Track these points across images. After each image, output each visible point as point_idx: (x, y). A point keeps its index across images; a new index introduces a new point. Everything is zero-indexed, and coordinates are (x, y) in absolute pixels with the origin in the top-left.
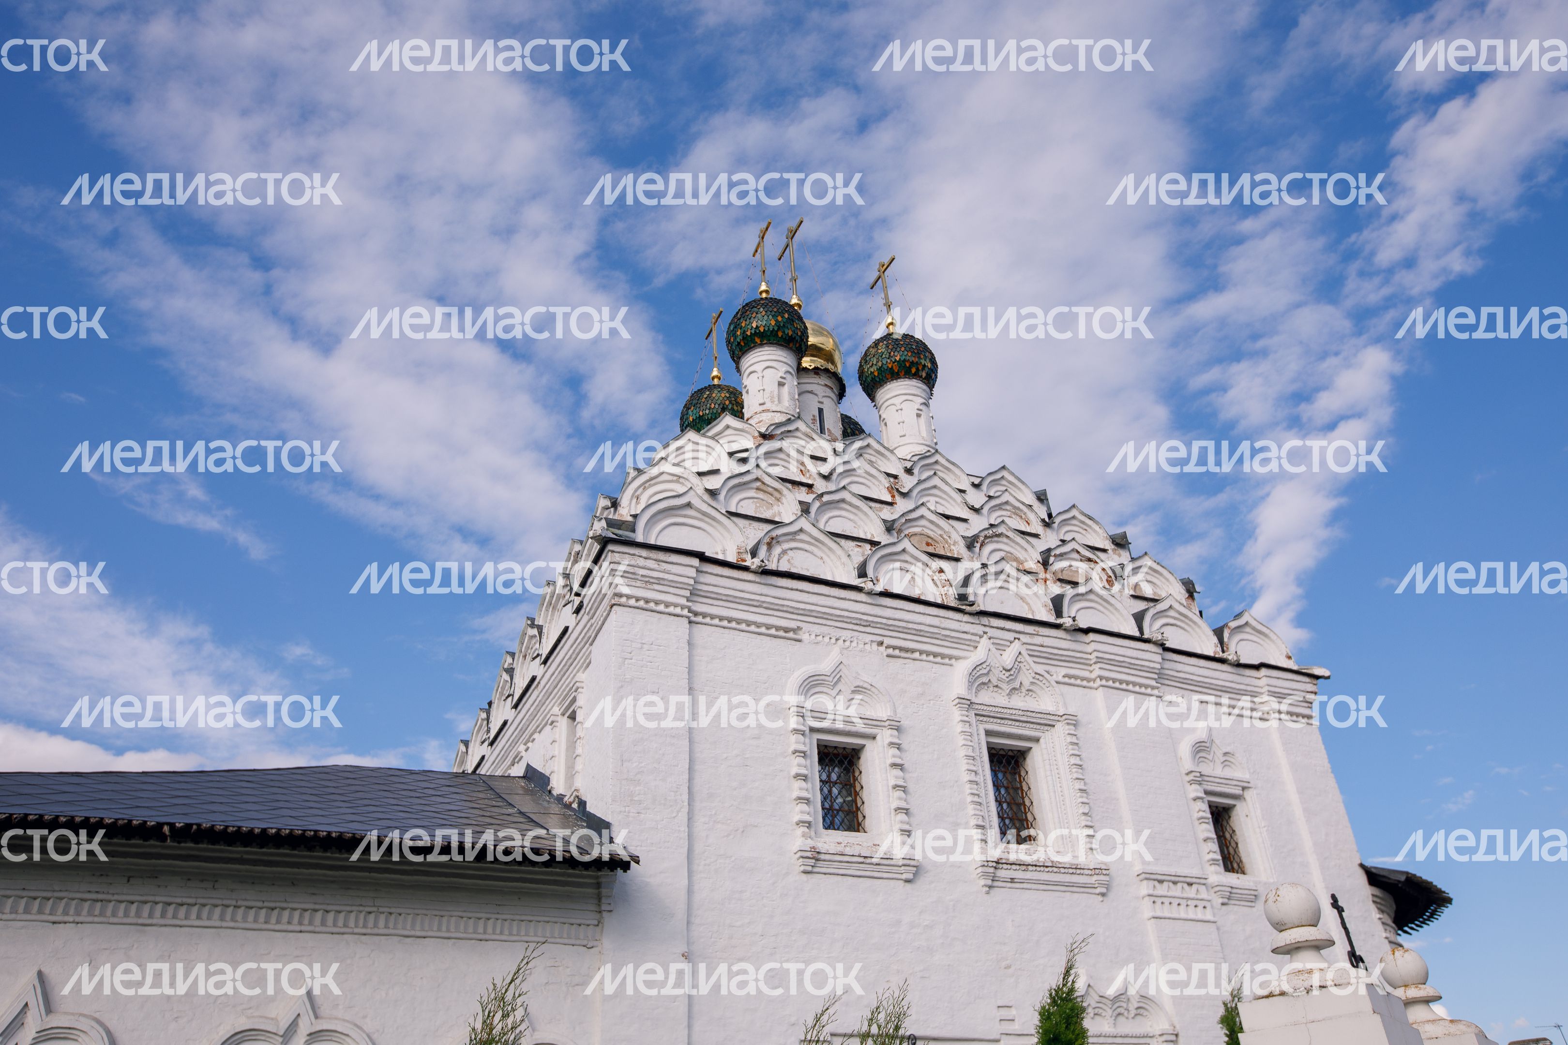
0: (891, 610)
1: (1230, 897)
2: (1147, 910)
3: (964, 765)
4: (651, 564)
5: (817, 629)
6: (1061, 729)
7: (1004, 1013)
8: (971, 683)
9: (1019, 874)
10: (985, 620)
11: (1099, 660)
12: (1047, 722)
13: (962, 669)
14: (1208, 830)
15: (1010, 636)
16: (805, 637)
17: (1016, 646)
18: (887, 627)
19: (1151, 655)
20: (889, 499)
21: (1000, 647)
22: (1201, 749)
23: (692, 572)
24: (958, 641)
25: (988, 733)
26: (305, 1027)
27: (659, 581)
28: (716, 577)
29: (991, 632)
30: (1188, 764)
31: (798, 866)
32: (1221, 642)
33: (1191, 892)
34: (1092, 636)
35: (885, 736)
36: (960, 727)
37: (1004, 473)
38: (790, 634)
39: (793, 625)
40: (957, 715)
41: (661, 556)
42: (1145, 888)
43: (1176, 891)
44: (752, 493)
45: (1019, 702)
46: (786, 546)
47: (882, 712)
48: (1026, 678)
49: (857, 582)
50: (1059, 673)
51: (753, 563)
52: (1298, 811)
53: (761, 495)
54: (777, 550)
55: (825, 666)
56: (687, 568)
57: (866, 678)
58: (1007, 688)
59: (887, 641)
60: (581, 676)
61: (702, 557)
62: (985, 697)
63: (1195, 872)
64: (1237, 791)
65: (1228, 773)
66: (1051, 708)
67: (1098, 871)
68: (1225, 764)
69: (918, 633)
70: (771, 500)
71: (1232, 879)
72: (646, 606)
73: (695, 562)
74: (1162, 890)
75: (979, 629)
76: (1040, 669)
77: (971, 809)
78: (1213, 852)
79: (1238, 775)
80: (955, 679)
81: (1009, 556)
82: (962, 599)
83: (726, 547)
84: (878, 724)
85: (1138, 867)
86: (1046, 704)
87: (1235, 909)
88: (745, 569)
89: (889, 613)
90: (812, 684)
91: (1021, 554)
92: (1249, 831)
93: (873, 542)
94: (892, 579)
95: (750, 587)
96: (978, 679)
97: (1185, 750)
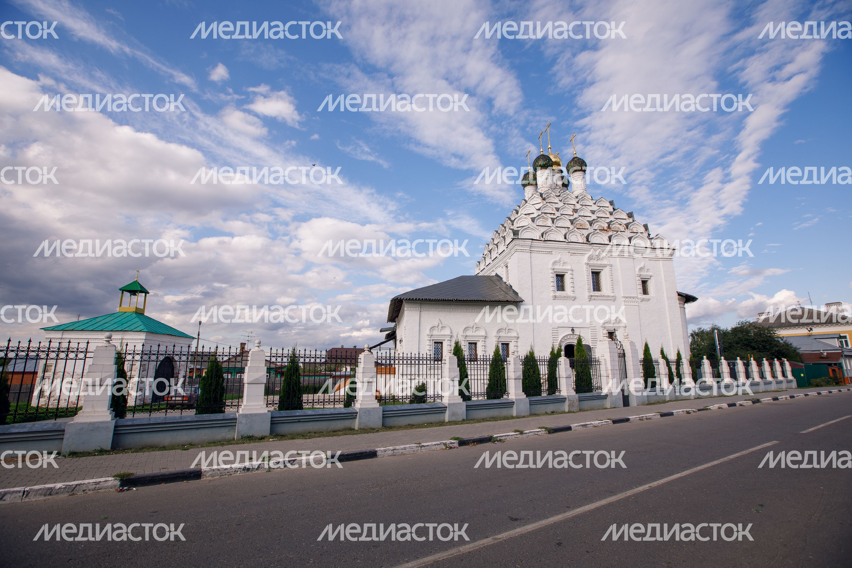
0: (572, 245)
1: (643, 300)
2: (623, 304)
3: (586, 277)
4: (522, 242)
5: (556, 251)
6: (608, 268)
7: (591, 323)
8: (588, 259)
9: (596, 298)
10: (592, 245)
12: (605, 266)
13: (587, 256)
14: (641, 287)
15: (598, 248)
16: (553, 253)
17: (599, 250)
18: (569, 249)
20: (571, 214)
21: (595, 250)
22: (641, 269)
23: (530, 243)
24: (586, 250)
25: (592, 269)
26: (475, 327)
27: (524, 245)
28: (535, 243)
29: (594, 247)
30: (637, 273)
31: (552, 298)
32: (651, 243)
33: (634, 300)
35: (570, 272)
36: (585, 269)
37: (602, 199)
38: (550, 253)
39: (551, 251)
40: (585, 266)
41: (524, 240)
42: (623, 299)
43: (630, 300)
44: (541, 219)
45: (599, 262)
46: (549, 233)
47: (568, 267)
48: (601, 257)
49: (564, 240)
52: (663, 281)
53: (543, 220)
54: (547, 234)
55: (557, 259)
56: (529, 242)
57: (566, 260)
58: (596, 259)
59: (571, 252)
60: (508, 260)
61: (532, 239)
62: (592, 262)
63: (636, 296)
64: (649, 277)
65: (648, 274)
66: (606, 263)
67: (613, 297)
68: (647, 271)
69: (577, 249)
70: (545, 220)
71: (645, 296)
72: (522, 251)
73: (531, 241)
74: (627, 300)
75: (591, 247)
76: (604, 254)
77: (587, 286)
78: (641, 291)
79: (650, 273)
80: (585, 259)
81: (600, 226)
82: (588, 240)
83: (537, 235)
84: (568, 270)
85: (622, 295)
86: (605, 262)
87: (644, 303)
88: (541, 240)
89: (571, 246)
90: (555, 263)
91: (603, 225)
92: (651, 286)
93: (568, 228)
94: (572, 238)
95: (542, 244)
96: (590, 258)
97: (637, 269)
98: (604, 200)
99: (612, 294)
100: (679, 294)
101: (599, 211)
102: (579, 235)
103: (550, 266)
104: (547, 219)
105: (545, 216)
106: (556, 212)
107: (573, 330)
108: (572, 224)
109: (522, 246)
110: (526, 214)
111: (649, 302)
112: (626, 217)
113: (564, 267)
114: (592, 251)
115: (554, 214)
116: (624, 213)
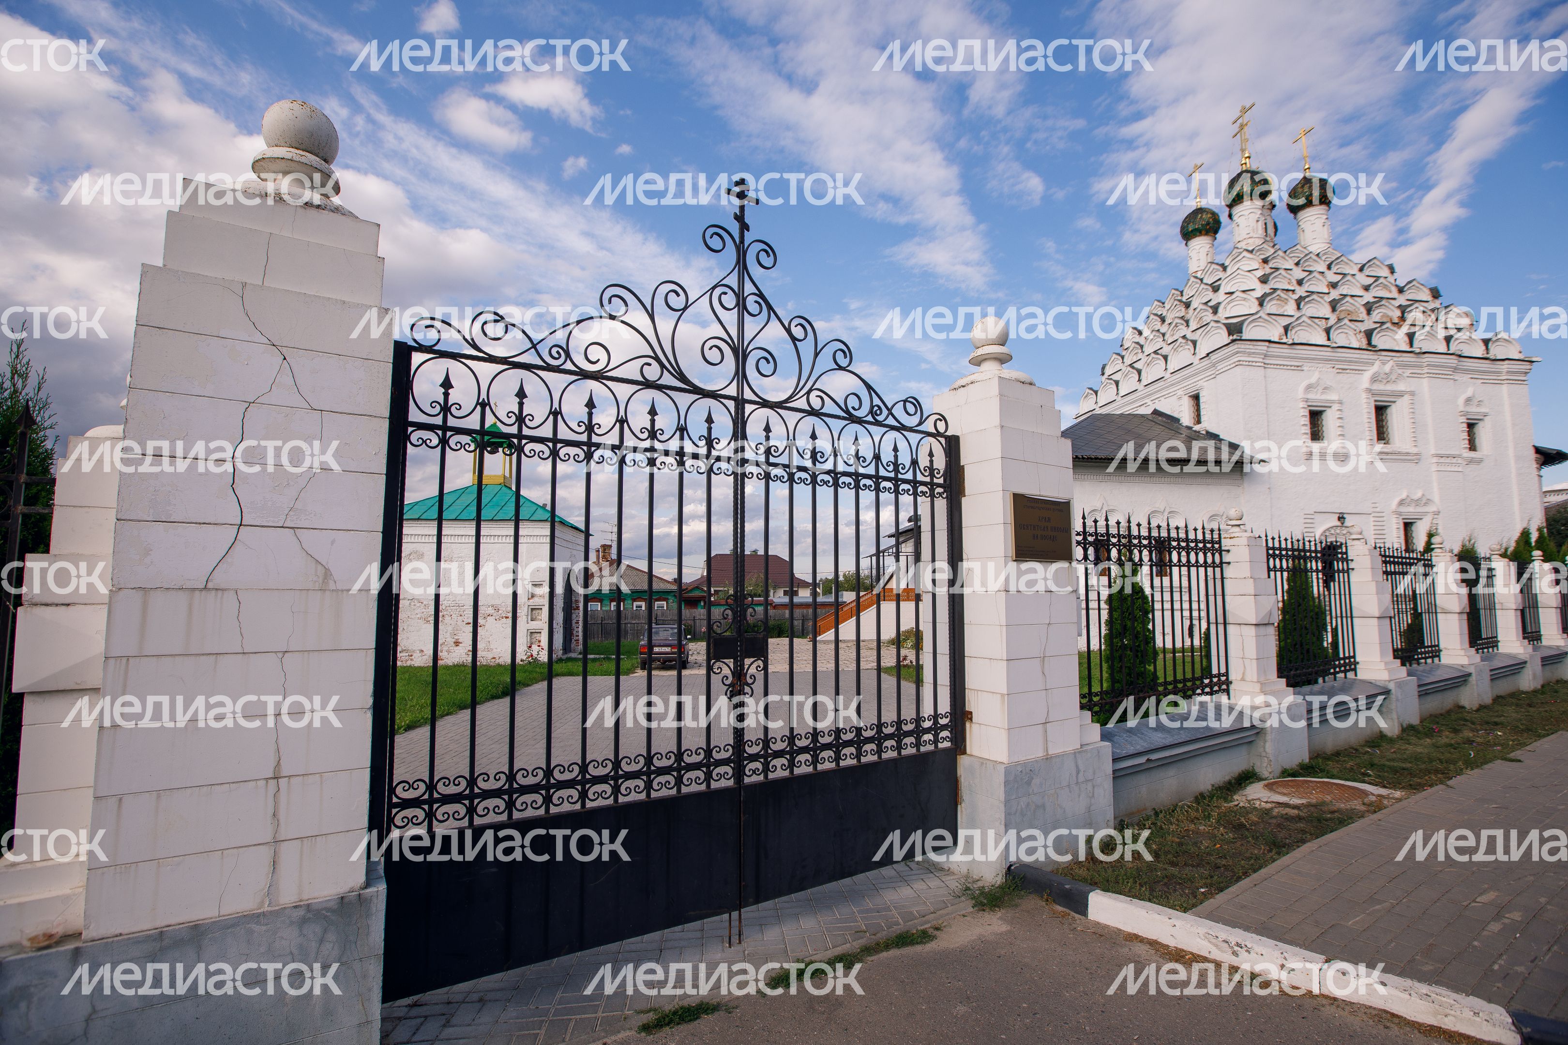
0: (1340, 353)
1: (1471, 461)
2: (1434, 468)
3: (1366, 416)
4: (1251, 347)
5: (1309, 364)
6: (1407, 398)
7: (1374, 505)
8: (1370, 381)
10: (1379, 353)
11: (1428, 365)
12: (1401, 395)
13: (1368, 375)
14: (1465, 435)
15: (1389, 358)
16: (1305, 368)
17: (1391, 363)
18: (1337, 361)
19: (1453, 361)
20: (1326, 291)
21: (1384, 364)
22: (1468, 400)
23: (1264, 348)
24: (1367, 363)
25: (1376, 401)
27: (1254, 353)
28: (1273, 349)
29: (1381, 358)
30: (1461, 408)
32: (1487, 349)
33: (1454, 461)
34: (1426, 355)
35: (1336, 407)
36: (1365, 401)
38: (1300, 368)
39: (1300, 364)
40: (1364, 395)
41: (1255, 343)
42: (1435, 460)
43: (1448, 460)
44: (1274, 302)
45: (1390, 387)
46: (1296, 329)
47: (1334, 397)
48: (1393, 377)
49: (1327, 343)
50: (1408, 372)
51: (1284, 340)
52: (1509, 425)
53: (1279, 302)
54: (1293, 331)
55: (1313, 380)
56: (1262, 347)
57: (1328, 383)
58: (1385, 381)
59: (1337, 366)
60: (1200, 384)
61: (1270, 341)
62: (1376, 387)
63: (1457, 453)
64: (1481, 417)
65: (1478, 410)
66: (1403, 389)
67: (1417, 454)
68: (1478, 405)
69: (1350, 362)
70: (1283, 304)
71: (1472, 454)
72: (1250, 364)
73: (1267, 344)
74: (1442, 460)
75: (1376, 357)
76: (1400, 371)
77: (1367, 433)
78: (1466, 443)
79: (1483, 410)
80: (1365, 380)
81: (1385, 315)
82: (1369, 343)
83: (1275, 333)
84: (1333, 402)
85: (1433, 452)
86: (1401, 387)
87: (1473, 466)
88: (1285, 343)
89: (1339, 355)
90: (1309, 388)
91: (1390, 313)
92: (1483, 433)
93: (1327, 319)
94: (1339, 338)
95: (1285, 351)
96: (1374, 379)
97: (1461, 401)
98: (1378, 263)
99: (1414, 450)
100: (1538, 450)
101: (1377, 286)
102: (1351, 333)
103: (1300, 394)
104: (1286, 301)
105: (1282, 295)
106: (1297, 288)
107: (1341, 518)
108: (1334, 310)
109: (1250, 354)
110: (1244, 291)
111: (1482, 464)
112: (1429, 298)
113: (1324, 397)
114: (1378, 365)
115: (1293, 291)
116: (1425, 289)
